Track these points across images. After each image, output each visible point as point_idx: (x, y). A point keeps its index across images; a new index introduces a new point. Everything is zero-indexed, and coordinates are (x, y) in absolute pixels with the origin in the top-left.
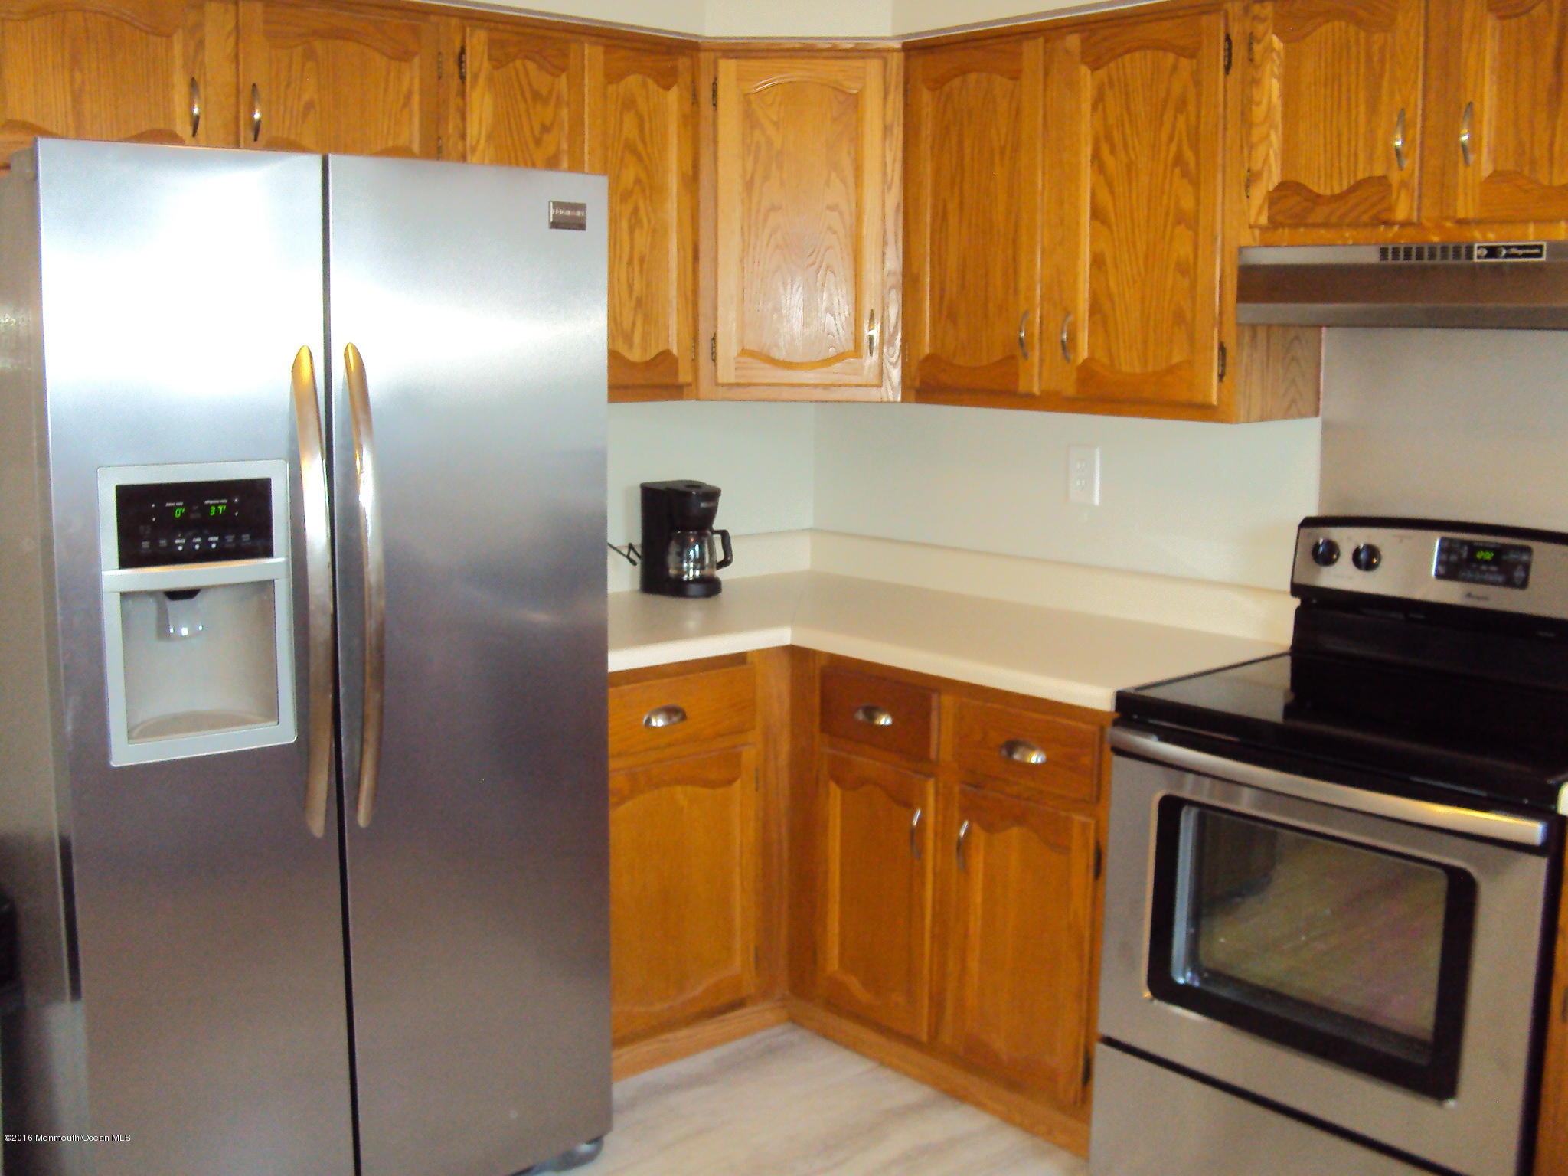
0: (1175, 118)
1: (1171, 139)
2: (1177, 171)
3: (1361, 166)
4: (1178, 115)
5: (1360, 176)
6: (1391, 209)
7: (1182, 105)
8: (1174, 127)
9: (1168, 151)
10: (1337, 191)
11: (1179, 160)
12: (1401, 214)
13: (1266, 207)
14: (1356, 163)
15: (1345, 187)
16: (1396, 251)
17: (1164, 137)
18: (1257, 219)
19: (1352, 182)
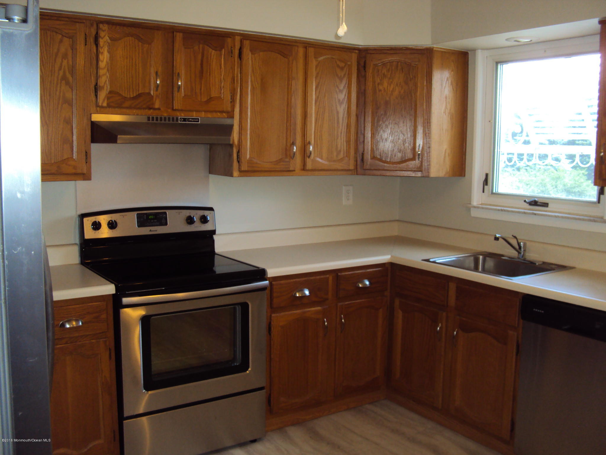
0: (62, 61)
1: (60, 69)
2: (64, 82)
3: (140, 89)
4: (63, 60)
5: (140, 92)
6: (153, 104)
7: (65, 56)
8: (61, 64)
9: (59, 74)
10: (132, 96)
11: (64, 78)
12: (157, 106)
13: (106, 100)
14: (139, 87)
15: (135, 95)
16: (153, 118)
17: (57, 69)
18: (102, 103)
19: (137, 94)
